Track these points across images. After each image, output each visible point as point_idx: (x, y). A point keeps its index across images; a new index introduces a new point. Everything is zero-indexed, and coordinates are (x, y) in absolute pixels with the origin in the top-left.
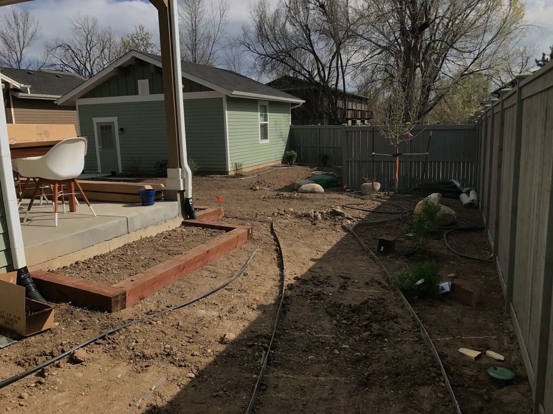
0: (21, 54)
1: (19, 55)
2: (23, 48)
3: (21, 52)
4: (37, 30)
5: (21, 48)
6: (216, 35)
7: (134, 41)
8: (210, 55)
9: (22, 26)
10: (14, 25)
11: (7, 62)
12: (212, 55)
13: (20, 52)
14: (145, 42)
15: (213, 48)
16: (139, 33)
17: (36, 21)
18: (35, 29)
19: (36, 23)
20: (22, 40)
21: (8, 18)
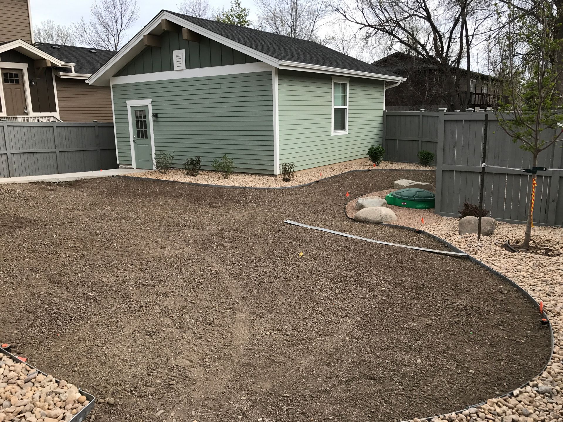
0: (118, 37)
1: (116, 38)
2: (120, 31)
3: (119, 35)
4: (135, 12)
5: (119, 30)
6: (319, 9)
7: (229, 20)
8: (312, 31)
9: (120, 8)
10: (112, 8)
11: (105, 46)
12: (314, 32)
13: (117, 35)
14: (241, 20)
15: (316, 24)
16: (235, 9)
18: (133, 10)
19: (134, 5)
20: (119, 22)
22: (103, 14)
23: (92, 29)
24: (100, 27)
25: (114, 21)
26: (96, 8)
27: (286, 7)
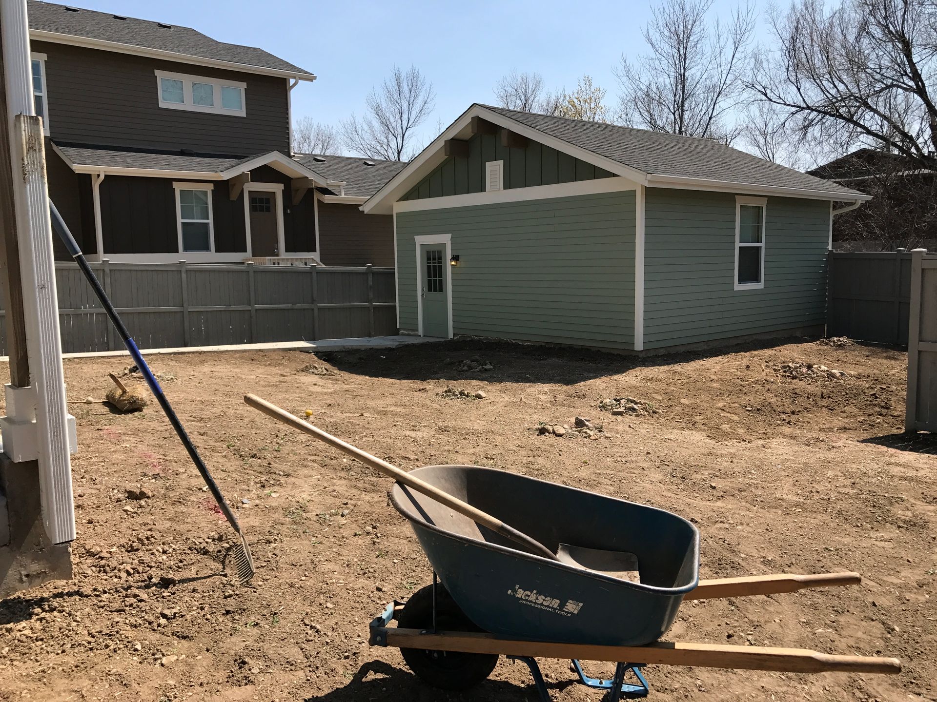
0: (403, 138)
1: (399, 139)
2: (407, 129)
3: (403, 135)
4: (429, 100)
5: (404, 128)
6: (723, 82)
8: (710, 118)
9: (408, 96)
10: (396, 97)
11: (383, 152)
12: (714, 119)
13: (402, 135)
14: (593, 106)
15: (717, 106)
16: (584, 89)
17: (427, 86)
18: (426, 98)
19: (428, 89)
20: (405, 117)
21: (388, 83)
22: (384, 105)
23: (366, 127)
24: (376, 124)
25: (398, 116)
26: (373, 96)
27: (667, 81)
